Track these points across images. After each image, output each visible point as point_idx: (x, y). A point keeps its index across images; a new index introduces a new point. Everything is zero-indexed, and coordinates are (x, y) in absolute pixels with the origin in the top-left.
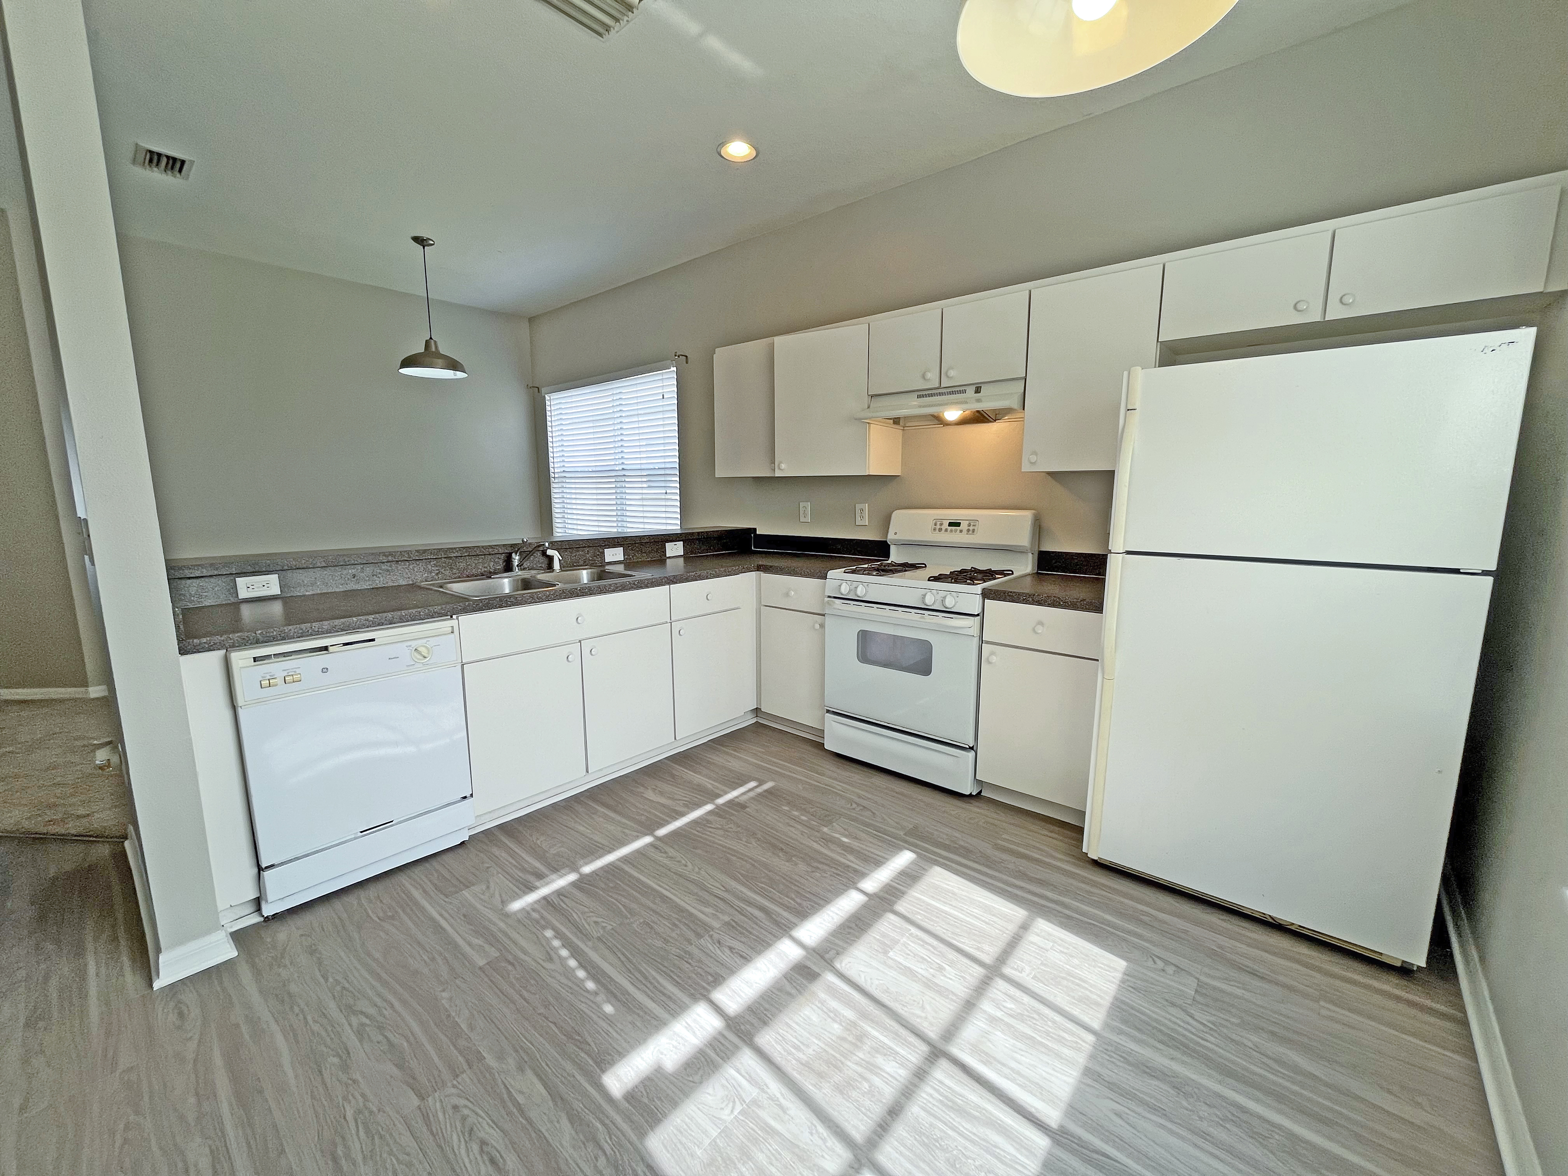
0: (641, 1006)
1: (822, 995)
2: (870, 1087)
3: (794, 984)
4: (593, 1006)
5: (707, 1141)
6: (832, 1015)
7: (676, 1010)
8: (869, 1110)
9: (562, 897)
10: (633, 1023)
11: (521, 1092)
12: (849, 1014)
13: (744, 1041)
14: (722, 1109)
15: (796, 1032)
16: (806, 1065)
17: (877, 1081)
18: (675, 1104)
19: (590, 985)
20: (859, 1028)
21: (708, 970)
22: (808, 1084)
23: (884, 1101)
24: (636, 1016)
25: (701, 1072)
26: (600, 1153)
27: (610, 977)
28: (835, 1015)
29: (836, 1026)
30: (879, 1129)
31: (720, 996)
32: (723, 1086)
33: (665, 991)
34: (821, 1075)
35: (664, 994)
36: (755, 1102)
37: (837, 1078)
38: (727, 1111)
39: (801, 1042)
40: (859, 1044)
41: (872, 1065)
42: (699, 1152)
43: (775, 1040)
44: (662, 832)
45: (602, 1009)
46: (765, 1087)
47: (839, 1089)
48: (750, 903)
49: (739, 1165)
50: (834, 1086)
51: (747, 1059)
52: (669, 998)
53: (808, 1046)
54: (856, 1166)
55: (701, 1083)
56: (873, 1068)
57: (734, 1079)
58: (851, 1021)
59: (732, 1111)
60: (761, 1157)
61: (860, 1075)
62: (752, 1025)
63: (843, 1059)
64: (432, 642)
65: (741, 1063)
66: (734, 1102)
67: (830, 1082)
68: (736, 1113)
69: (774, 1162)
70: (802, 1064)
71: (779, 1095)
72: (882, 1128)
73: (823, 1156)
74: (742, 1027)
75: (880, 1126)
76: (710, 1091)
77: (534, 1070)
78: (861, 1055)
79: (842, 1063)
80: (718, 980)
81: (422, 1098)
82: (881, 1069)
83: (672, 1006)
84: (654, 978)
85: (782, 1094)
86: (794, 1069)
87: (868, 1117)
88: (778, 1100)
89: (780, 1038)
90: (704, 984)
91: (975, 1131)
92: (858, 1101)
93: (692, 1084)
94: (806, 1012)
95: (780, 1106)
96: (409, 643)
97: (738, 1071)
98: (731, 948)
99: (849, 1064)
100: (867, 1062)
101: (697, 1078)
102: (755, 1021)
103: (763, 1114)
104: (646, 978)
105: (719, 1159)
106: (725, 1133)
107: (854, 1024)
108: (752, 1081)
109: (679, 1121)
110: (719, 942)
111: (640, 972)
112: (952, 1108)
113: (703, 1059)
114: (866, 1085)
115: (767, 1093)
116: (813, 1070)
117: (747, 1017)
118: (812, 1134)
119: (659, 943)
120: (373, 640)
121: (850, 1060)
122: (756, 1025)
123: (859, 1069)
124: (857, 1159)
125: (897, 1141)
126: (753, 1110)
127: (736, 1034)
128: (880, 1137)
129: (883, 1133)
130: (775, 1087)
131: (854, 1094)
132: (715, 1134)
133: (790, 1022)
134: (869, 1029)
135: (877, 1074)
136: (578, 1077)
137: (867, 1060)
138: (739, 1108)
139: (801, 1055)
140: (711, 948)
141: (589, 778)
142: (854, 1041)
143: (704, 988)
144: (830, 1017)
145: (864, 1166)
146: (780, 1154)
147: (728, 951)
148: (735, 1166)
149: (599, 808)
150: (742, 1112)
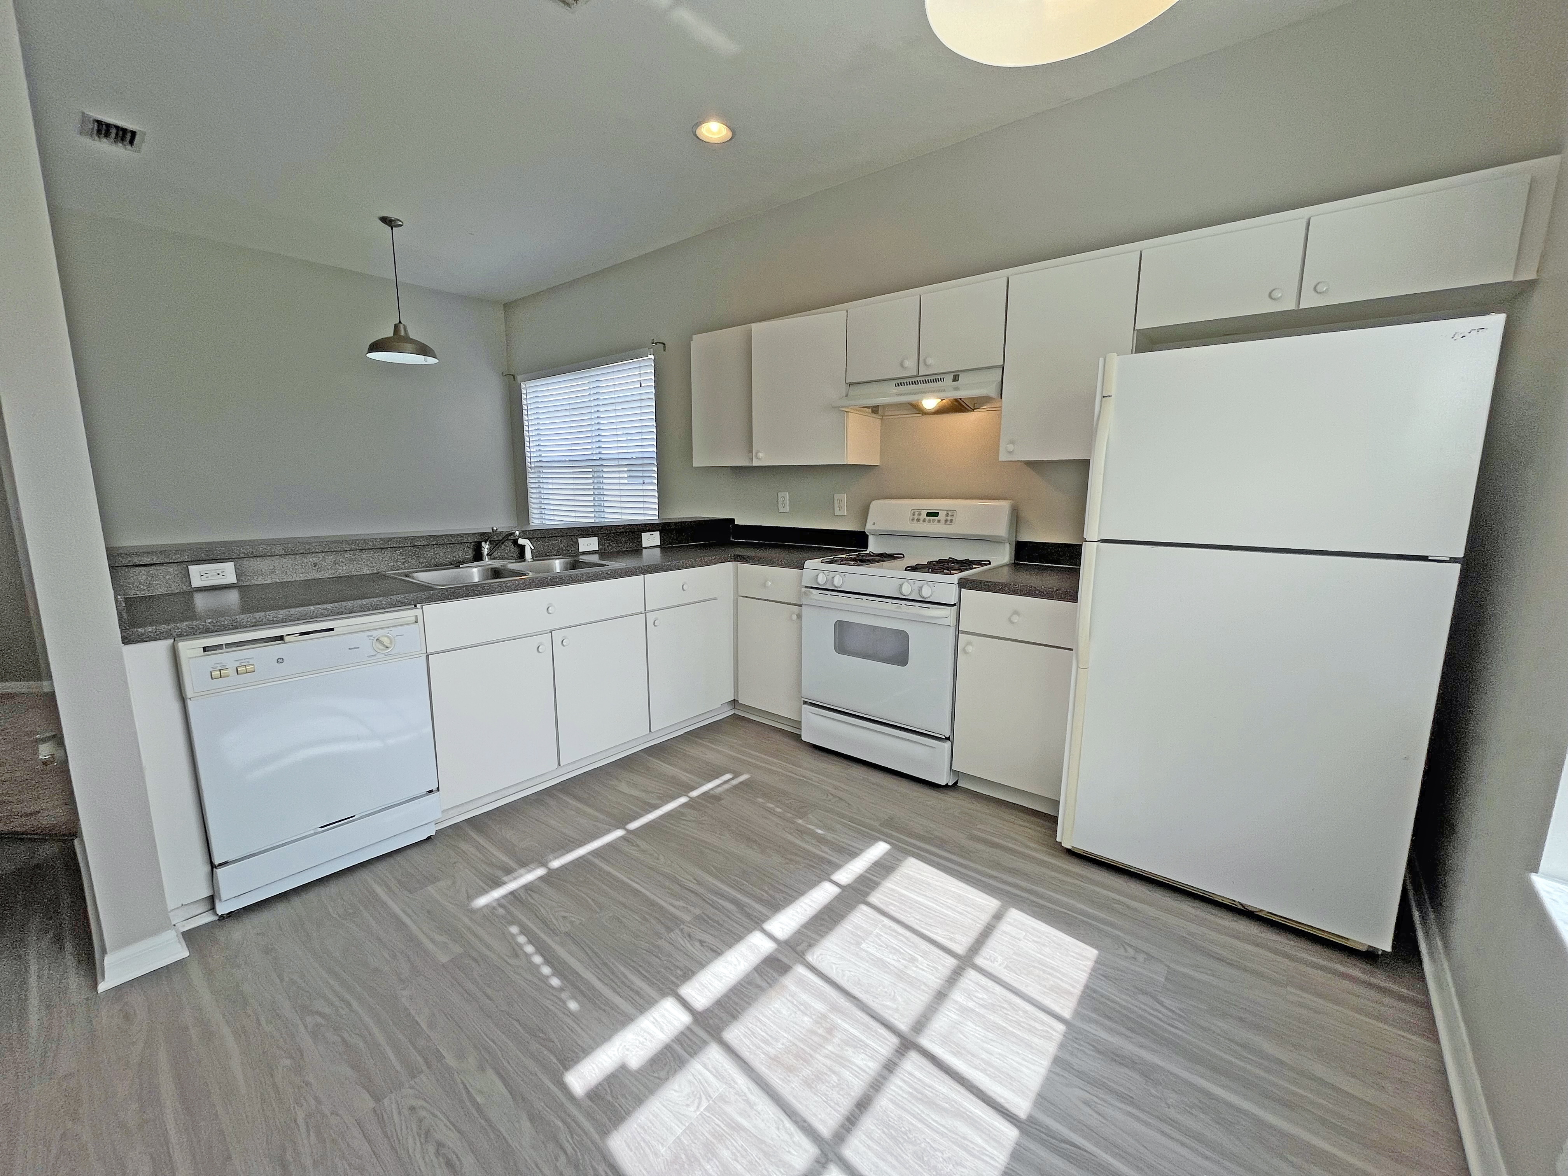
0: (607, 1002)
1: (793, 988)
2: (839, 1080)
3: (766, 978)
4: (559, 1002)
5: (671, 1139)
6: (802, 1008)
7: (643, 1005)
8: (838, 1104)
9: (529, 892)
10: (599, 1019)
11: (480, 1092)
12: (819, 1007)
13: (712, 1036)
14: (687, 1105)
15: (765, 1026)
16: (775, 1059)
17: (846, 1074)
18: (639, 1101)
19: (555, 982)
20: (828, 1020)
21: (677, 964)
22: (775, 1079)
23: (853, 1094)
24: (603, 1014)
25: (667, 1068)
26: (561, 1153)
27: (576, 974)
28: (806, 1008)
29: (806, 1019)
30: (846, 1123)
31: (688, 991)
32: (690, 1082)
33: (632, 985)
34: (790, 1069)
35: (632, 990)
36: (722, 1098)
37: (807, 1072)
38: (692, 1109)
39: (771, 1036)
40: (829, 1037)
41: (841, 1057)
42: (663, 1150)
43: (744, 1034)
44: (633, 825)
45: (567, 1005)
46: (733, 1084)
47: (808, 1083)
48: (723, 896)
49: (704, 1163)
50: (803, 1080)
51: (714, 1053)
52: (637, 993)
53: (777, 1040)
54: (823, 1160)
55: (667, 1079)
56: (842, 1060)
57: (700, 1074)
58: (821, 1014)
59: (698, 1107)
60: (725, 1154)
61: (829, 1068)
62: (721, 1019)
63: (812, 1052)
64: (395, 631)
65: (709, 1058)
66: (700, 1098)
67: (798, 1076)
68: (702, 1109)
69: (740, 1159)
70: (771, 1058)
71: (746, 1091)
72: (851, 1122)
73: (789, 1152)
74: (711, 1022)
75: (848, 1119)
76: (676, 1087)
77: (494, 1069)
78: (830, 1048)
79: (811, 1056)
80: (688, 975)
81: (378, 1099)
82: (850, 1061)
83: (641, 1001)
84: (622, 973)
85: (748, 1088)
86: (762, 1063)
87: (836, 1110)
88: (745, 1095)
89: (749, 1032)
90: (673, 978)
91: (943, 1123)
92: (826, 1094)
93: (657, 1081)
94: (776, 1006)
95: (747, 1101)
96: (370, 633)
97: (705, 1067)
98: (702, 942)
99: (818, 1056)
100: (836, 1055)
101: (663, 1074)
102: (724, 1015)
103: (729, 1109)
104: (614, 973)
105: (683, 1156)
106: (690, 1130)
107: (824, 1017)
108: (718, 1075)
109: (643, 1119)
110: (690, 936)
111: (609, 968)
112: (920, 1099)
113: (669, 1055)
114: (835, 1078)
115: (734, 1088)
116: (782, 1065)
117: (716, 1011)
118: (778, 1129)
119: (628, 938)
120: (332, 629)
121: (819, 1053)
122: (724, 1019)
123: (828, 1062)
124: (824, 1153)
125: (864, 1134)
126: (719, 1107)
127: (704, 1028)
128: (849, 1131)
129: (850, 1126)
130: (742, 1081)
131: (823, 1088)
132: (679, 1131)
133: (760, 1017)
134: (839, 1021)
135: (844, 1066)
136: (541, 1076)
137: (837, 1052)
138: (705, 1104)
139: (770, 1049)
140: (682, 943)
141: (562, 771)
142: (823, 1034)
143: (673, 982)
144: (800, 1010)
145: (831, 1161)
146: (746, 1150)
147: (697, 944)
148: (700, 1164)
149: (570, 801)
150: (708, 1109)
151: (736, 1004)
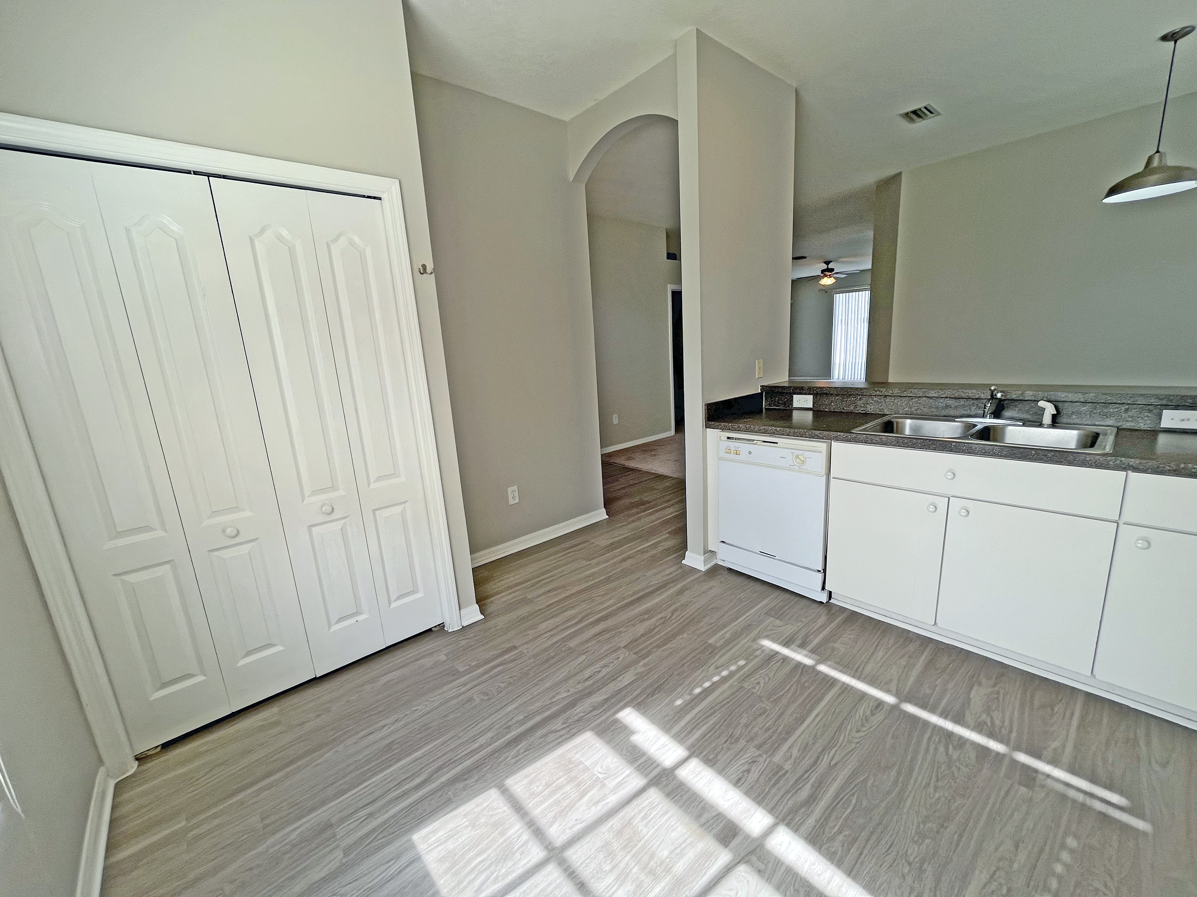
0: (680, 718)
1: (701, 846)
2: (605, 871)
3: (711, 822)
4: (680, 695)
5: (583, 759)
6: (678, 851)
7: (679, 738)
8: (586, 866)
9: (782, 660)
10: (667, 715)
11: (624, 678)
12: (680, 867)
13: (651, 780)
14: (602, 767)
15: (660, 817)
16: (629, 823)
17: (610, 879)
18: (608, 742)
19: (698, 691)
20: (664, 873)
21: (720, 755)
22: (615, 822)
23: (592, 881)
24: (671, 717)
25: (629, 754)
26: (586, 713)
27: (705, 698)
28: (678, 854)
29: (666, 853)
30: (571, 870)
31: (694, 764)
32: (618, 767)
33: (695, 730)
34: (619, 833)
35: (692, 730)
36: (604, 786)
37: (616, 845)
38: (600, 770)
39: (649, 821)
40: (647, 871)
41: (625, 878)
42: (578, 756)
43: (652, 802)
45: (679, 698)
46: (614, 792)
47: (607, 845)
49: (566, 776)
50: (610, 841)
51: (637, 782)
52: (690, 732)
53: (646, 826)
54: (550, 847)
55: (621, 755)
56: (622, 878)
57: (622, 773)
58: (671, 868)
59: (599, 773)
60: (568, 788)
61: (617, 865)
62: (667, 785)
63: (633, 852)
64: (807, 454)
65: (634, 778)
66: (606, 774)
67: (613, 839)
68: (598, 775)
69: (563, 796)
70: (630, 819)
71: (607, 801)
72: (571, 874)
73: (560, 825)
74: (664, 779)
75: (573, 872)
76: (615, 760)
77: (636, 679)
78: (635, 870)
79: (629, 852)
80: (710, 762)
82: (621, 885)
83: (683, 735)
84: (707, 722)
85: (608, 803)
86: (626, 813)
87: (582, 864)
88: (603, 800)
89: (653, 806)
90: (705, 753)
92: (595, 858)
93: (621, 749)
94: (680, 829)
95: (598, 802)
96: (793, 451)
97: (627, 776)
98: (748, 771)
99: (628, 857)
100: (628, 874)
101: (624, 752)
102: (670, 787)
103: (594, 791)
104: (707, 717)
105: (572, 766)
106: (587, 769)
107: (668, 870)
108: (620, 785)
109: (598, 745)
110: (754, 762)
111: (712, 714)
113: (638, 755)
114: (608, 868)
115: (609, 794)
116: (624, 828)
117: (674, 782)
118: (576, 820)
119: (744, 720)
120: (777, 443)
121: (631, 859)
122: (667, 788)
123: (622, 865)
124: (553, 849)
125: (560, 883)
126: (598, 784)
127: (659, 774)
128: (565, 870)
129: (568, 872)
130: (613, 799)
131: (601, 856)
132: (586, 763)
133: (669, 815)
134: (662, 884)
135: (617, 879)
136: (630, 697)
137: (630, 875)
138: (601, 776)
139: (637, 820)
140: (745, 756)
142: (650, 866)
143: (701, 753)
144: (676, 848)
145: (549, 853)
146: (568, 799)
147: (746, 767)
148: (565, 774)
149: (923, 657)
150: (598, 778)
151: (682, 796)
